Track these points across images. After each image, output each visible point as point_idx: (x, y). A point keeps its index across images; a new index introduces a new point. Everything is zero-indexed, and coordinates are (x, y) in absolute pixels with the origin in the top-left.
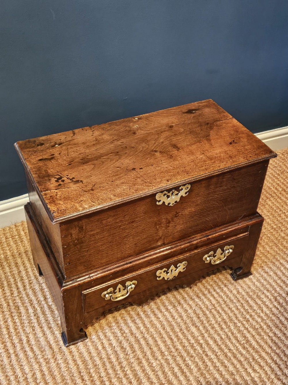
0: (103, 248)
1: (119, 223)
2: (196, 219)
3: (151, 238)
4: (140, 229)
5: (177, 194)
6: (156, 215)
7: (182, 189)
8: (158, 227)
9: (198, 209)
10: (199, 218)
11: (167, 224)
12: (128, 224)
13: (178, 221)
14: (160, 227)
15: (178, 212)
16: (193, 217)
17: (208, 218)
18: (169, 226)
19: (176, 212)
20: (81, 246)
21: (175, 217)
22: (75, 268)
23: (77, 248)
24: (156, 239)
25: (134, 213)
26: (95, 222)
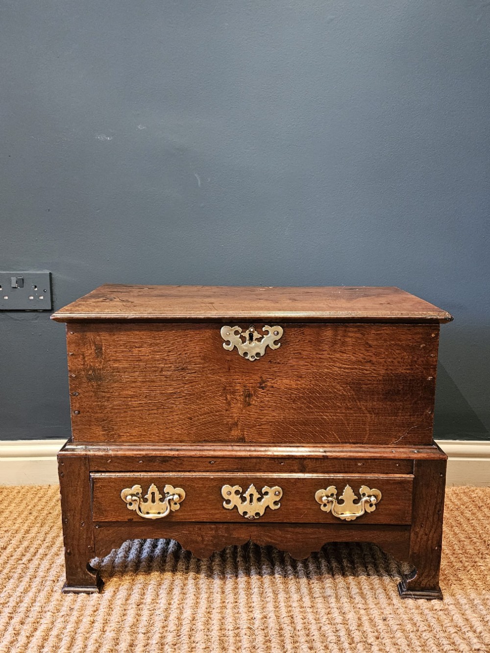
0: (135, 403)
1: (160, 362)
2: (301, 408)
3: (216, 417)
4: (197, 388)
5: (259, 340)
6: (224, 370)
7: (267, 332)
8: (228, 397)
9: (304, 385)
10: (309, 407)
11: (246, 397)
12: (175, 370)
13: (267, 399)
14: (232, 398)
15: (264, 379)
16: (294, 401)
17: (327, 416)
18: (249, 405)
19: (261, 377)
20: (99, 385)
21: (259, 388)
22: (88, 427)
23: (93, 386)
24: (227, 424)
25: (185, 350)
26: (121, 346)
